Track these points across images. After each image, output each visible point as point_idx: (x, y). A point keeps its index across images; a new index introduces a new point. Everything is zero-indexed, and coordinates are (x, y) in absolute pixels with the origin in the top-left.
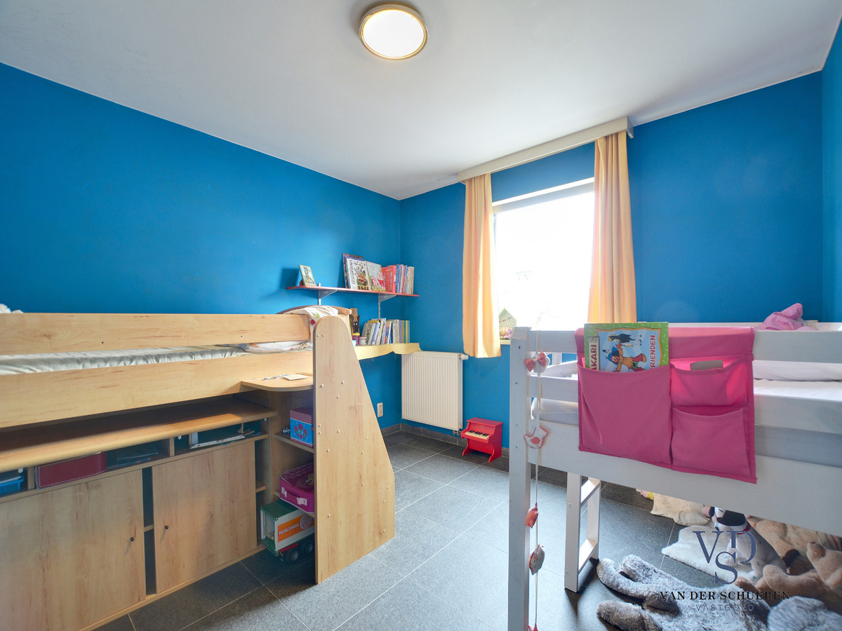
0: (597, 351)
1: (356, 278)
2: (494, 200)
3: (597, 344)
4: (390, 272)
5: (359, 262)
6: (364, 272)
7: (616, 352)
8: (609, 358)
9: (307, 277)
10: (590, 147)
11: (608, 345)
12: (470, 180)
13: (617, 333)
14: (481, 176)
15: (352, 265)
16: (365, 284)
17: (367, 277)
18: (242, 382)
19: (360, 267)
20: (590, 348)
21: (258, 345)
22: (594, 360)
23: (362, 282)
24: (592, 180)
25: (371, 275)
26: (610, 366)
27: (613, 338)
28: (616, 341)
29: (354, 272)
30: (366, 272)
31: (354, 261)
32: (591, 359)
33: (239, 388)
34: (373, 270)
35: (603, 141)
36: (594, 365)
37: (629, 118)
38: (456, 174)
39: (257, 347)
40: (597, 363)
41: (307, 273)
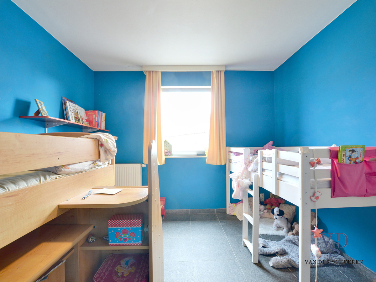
0: (345, 156)
1: (73, 115)
2: (162, 85)
3: (345, 154)
4: (93, 114)
5: (74, 105)
6: (77, 112)
7: (350, 157)
8: (348, 159)
9: (42, 109)
10: (209, 73)
11: (348, 154)
12: (150, 72)
13: (351, 149)
14: (156, 71)
15: (71, 107)
16: (79, 120)
17: (79, 116)
18: (59, 206)
19: (75, 109)
20: (343, 155)
21: (69, 167)
22: (343, 160)
23: (77, 119)
24: (210, 87)
25: (81, 115)
26: (348, 162)
27: (350, 151)
28: (351, 152)
29: (72, 111)
30: (78, 112)
31: (71, 104)
32: (342, 160)
33: (56, 212)
34: (82, 112)
35: (216, 72)
36: (343, 162)
37: (226, 66)
38: (142, 66)
39: (68, 168)
40: (344, 161)
41: (42, 107)
